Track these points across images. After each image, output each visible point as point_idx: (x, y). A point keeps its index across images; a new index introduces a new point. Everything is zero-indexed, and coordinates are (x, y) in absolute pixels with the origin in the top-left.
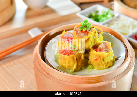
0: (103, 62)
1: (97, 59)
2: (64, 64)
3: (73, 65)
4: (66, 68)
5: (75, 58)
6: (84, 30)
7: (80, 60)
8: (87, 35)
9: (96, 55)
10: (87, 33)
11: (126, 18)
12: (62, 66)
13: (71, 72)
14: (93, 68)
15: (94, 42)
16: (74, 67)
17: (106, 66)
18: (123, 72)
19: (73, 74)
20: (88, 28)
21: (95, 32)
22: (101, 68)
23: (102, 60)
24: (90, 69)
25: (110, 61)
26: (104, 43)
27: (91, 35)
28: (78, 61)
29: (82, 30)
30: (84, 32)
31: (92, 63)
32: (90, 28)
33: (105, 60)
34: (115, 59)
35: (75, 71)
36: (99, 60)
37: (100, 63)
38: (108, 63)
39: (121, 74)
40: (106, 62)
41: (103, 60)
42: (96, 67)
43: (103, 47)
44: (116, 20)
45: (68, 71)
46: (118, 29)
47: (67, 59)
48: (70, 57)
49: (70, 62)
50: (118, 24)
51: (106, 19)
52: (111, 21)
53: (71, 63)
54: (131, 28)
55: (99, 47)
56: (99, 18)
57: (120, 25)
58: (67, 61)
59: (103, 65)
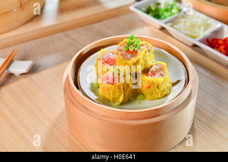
0: (157, 90)
1: (149, 87)
2: (107, 96)
3: (120, 96)
4: (109, 101)
5: (122, 87)
6: (131, 50)
7: (128, 89)
8: (136, 56)
9: (149, 82)
10: (134, 53)
11: (198, 14)
12: (104, 98)
13: (117, 105)
14: (144, 98)
15: (145, 64)
16: (121, 99)
17: (161, 95)
18: (184, 102)
19: (119, 108)
20: (136, 47)
21: (146, 52)
22: (154, 97)
23: (156, 88)
24: (141, 99)
25: (166, 87)
26: (157, 65)
27: (140, 55)
28: (125, 91)
29: (128, 50)
30: (130, 52)
31: (143, 92)
32: (138, 47)
33: (160, 87)
34: (172, 84)
35: (122, 104)
36: (152, 88)
37: (154, 92)
38: (164, 90)
39: (181, 105)
40: (162, 90)
41: (158, 87)
42: (148, 97)
43: (156, 70)
44: (183, 17)
45: (113, 104)
46: (184, 29)
47: (111, 90)
48: (115, 86)
49: (115, 92)
50: (185, 22)
51: (170, 15)
52: (177, 18)
53: (117, 94)
54: (202, 28)
55: (151, 70)
56: (160, 13)
57: (188, 24)
58: (111, 91)
59: (157, 93)
